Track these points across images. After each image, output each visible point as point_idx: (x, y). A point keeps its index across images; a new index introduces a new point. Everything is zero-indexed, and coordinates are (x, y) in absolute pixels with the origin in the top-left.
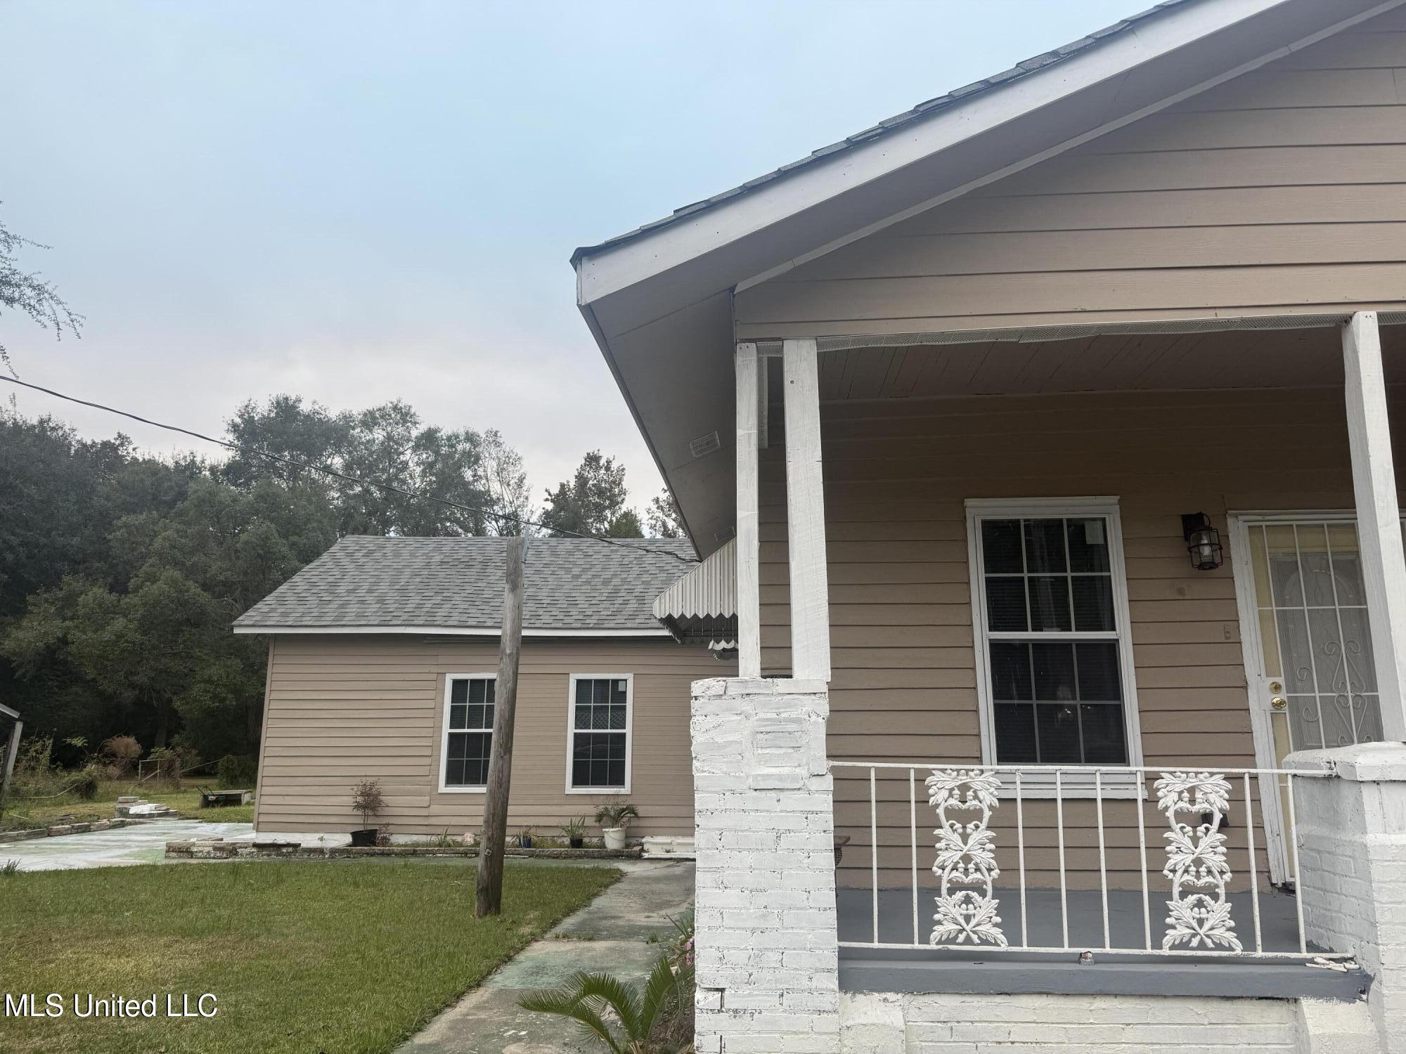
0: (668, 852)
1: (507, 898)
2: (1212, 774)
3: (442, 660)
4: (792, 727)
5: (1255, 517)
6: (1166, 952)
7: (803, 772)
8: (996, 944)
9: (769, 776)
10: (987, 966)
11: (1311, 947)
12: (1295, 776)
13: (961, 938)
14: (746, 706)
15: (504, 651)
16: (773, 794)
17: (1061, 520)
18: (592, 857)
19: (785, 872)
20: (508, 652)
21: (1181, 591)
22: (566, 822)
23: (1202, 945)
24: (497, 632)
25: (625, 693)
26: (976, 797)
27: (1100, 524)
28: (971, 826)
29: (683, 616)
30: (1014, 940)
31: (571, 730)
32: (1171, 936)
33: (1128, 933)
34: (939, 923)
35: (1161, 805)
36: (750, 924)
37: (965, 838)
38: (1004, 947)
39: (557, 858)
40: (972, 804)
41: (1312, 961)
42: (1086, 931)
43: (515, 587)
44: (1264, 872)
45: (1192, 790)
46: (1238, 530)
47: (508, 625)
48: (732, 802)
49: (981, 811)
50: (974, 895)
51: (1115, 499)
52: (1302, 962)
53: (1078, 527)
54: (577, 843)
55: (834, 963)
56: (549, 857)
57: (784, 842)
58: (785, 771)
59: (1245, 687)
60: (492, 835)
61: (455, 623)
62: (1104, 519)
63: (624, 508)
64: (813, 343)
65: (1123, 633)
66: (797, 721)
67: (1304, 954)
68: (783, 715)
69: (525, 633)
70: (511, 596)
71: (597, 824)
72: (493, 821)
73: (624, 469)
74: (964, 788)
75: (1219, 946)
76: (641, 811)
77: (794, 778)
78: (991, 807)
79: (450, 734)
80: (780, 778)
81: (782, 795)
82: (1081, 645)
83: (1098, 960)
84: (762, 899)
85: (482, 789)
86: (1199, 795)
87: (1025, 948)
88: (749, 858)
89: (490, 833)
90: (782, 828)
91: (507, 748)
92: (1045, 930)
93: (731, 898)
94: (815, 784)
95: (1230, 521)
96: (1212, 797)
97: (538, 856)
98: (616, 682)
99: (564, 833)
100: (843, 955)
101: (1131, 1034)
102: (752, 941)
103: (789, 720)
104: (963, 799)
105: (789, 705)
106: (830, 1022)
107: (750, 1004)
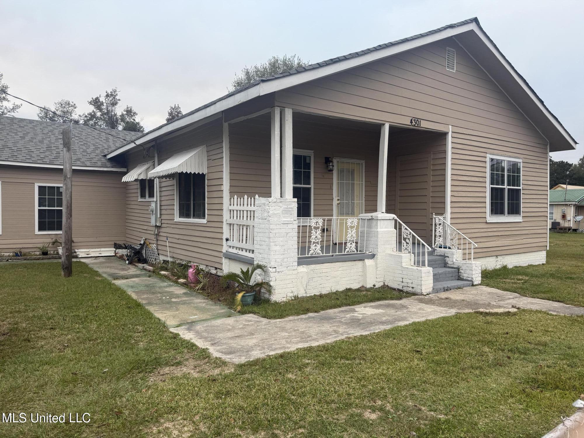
0: (88, 254)
4: (290, 209)
5: (338, 159)
6: (346, 253)
7: (292, 220)
8: (320, 254)
9: (285, 221)
10: (319, 258)
12: (362, 219)
13: (314, 253)
14: (281, 204)
15: (66, 177)
16: (286, 225)
17: (302, 156)
18: (53, 258)
19: (288, 242)
20: (69, 177)
21: (323, 176)
22: (39, 245)
23: (351, 252)
26: (319, 224)
27: (309, 157)
28: (318, 230)
30: (323, 253)
31: (37, 207)
33: (340, 250)
34: (311, 251)
35: (347, 225)
36: (282, 253)
37: (316, 232)
38: (321, 255)
40: (318, 226)
41: (366, 253)
42: (334, 251)
43: (69, 150)
45: (352, 222)
46: (335, 161)
48: (278, 227)
50: (317, 244)
51: (313, 151)
52: (364, 253)
53: (305, 157)
54: (45, 253)
55: (297, 260)
56: (34, 259)
57: (288, 235)
58: (289, 219)
59: (333, 200)
60: (68, 247)
62: (310, 156)
64: (292, 110)
65: (312, 186)
66: (292, 208)
67: (365, 252)
68: (289, 207)
72: (68, 242)
74: (317, 222)
75: (353, 252)
77: (291, 221)
78: (321, 226)
80: (288, 221)
81: (288, 225)
82: (304, 188)
83: (336, 256)
84: (284, 248)
86: (353, 223)
87: (324, 254)
88: (281, 239)
90: (288, 232)
91: (70, 215)
92: (328, 251)
93: (278, 248)
94: (294, 222)
95: (334, 159)
96: (355, 223)
99: (38, 250)
100: (299, 258)
101: (340, 269)
102: (282, 257)
103: (290, 208)
104: (316, 225)
105: (290, 205)
106: (295, 272)
107: (282, 270)
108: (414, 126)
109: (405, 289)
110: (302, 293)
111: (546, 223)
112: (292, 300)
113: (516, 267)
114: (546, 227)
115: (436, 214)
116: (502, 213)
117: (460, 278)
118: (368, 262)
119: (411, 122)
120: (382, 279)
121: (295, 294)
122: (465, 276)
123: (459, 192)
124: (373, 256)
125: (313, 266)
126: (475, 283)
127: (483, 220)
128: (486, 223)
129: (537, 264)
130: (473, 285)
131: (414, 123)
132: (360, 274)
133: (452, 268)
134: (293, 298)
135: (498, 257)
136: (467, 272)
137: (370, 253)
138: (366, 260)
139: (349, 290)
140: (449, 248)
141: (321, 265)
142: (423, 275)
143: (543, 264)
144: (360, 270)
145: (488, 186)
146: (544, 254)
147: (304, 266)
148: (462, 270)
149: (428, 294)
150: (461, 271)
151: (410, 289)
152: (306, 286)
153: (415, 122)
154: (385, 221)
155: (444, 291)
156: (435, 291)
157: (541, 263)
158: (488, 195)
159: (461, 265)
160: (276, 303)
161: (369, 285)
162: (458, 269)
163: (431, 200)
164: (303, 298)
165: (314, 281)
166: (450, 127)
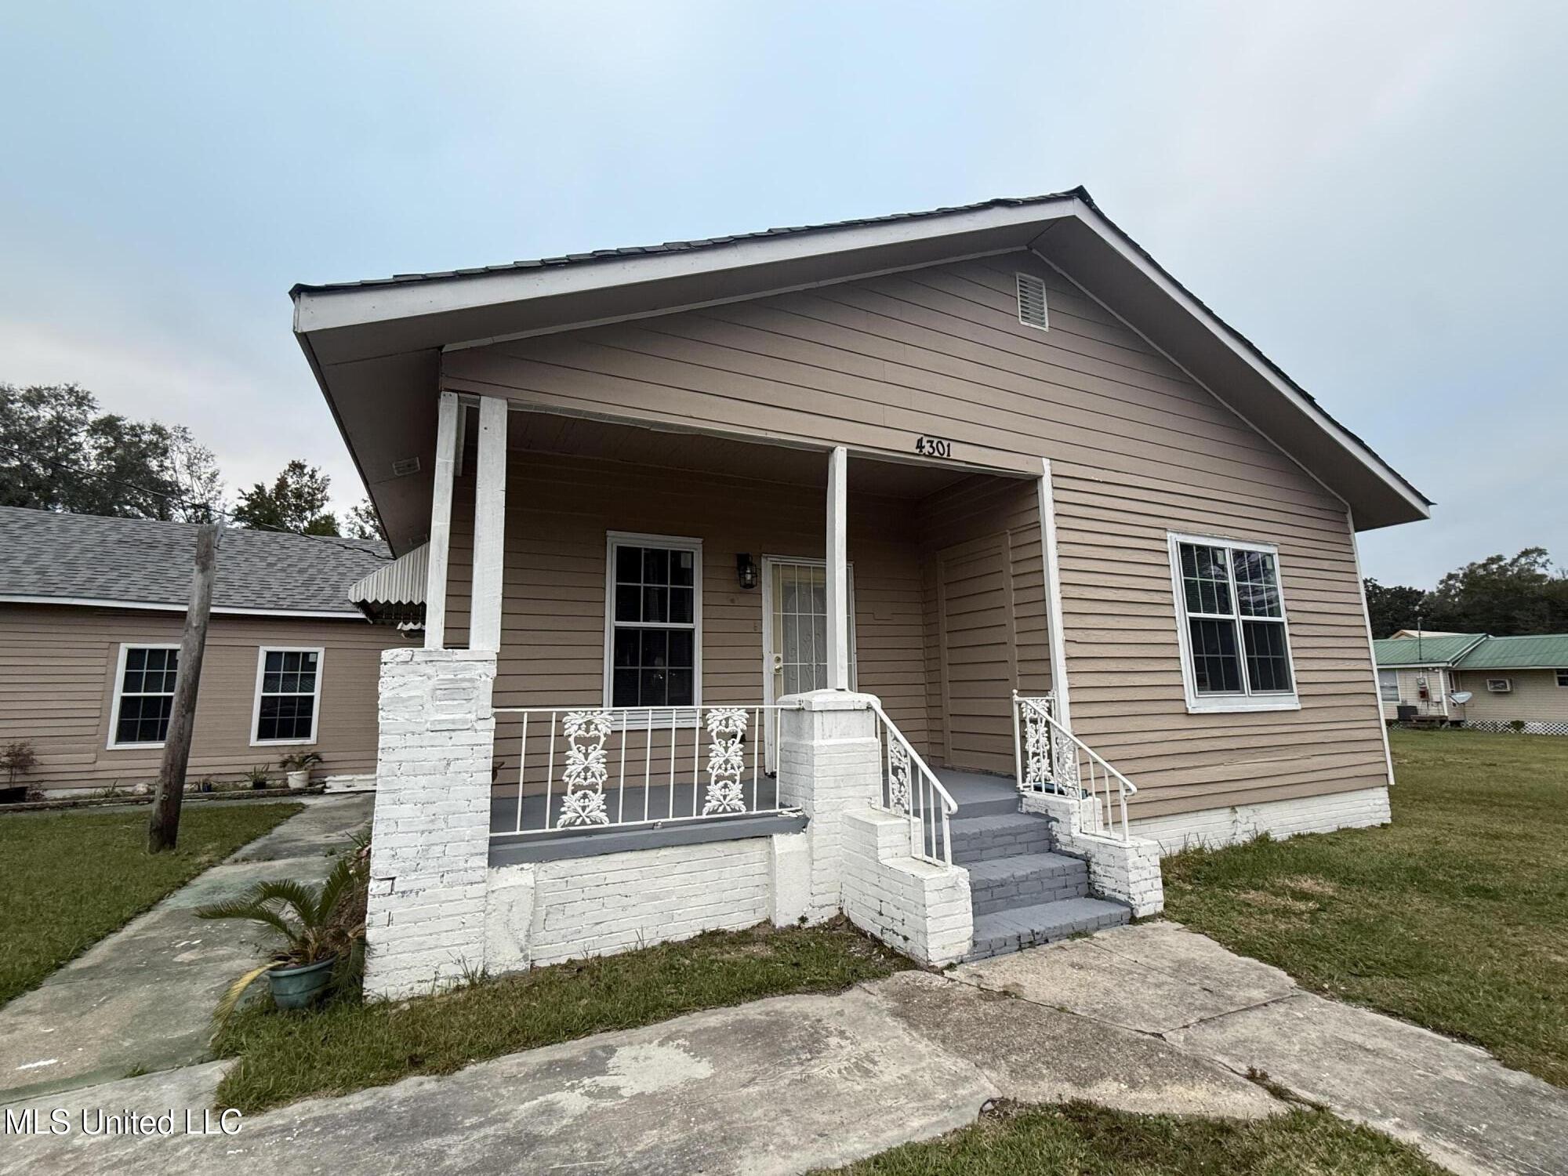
0: (348, 787)
1: (183, 833)
2: (739, 709)
3: (113, 630)
4: (465, 685)
5: (775, 559)
6: (704, 816)
7: (473, 717)
8: (602, 823)
9: (440, 722)
10: (595, 838)
11: (782, 806)
12: (782, 709)
13: (579, 821)
14: (429, 669)
15: (190, 624)
16: (446, 733)
17: (667, 551)
18: (275, 795)
19: (452, 789)
21: (732, 601)
22: (249, 769)
23: (725, 811)
24: (184, 608)
25: (315, 664)
26: (596, 729)
27: (690, 555)
28: (592, 747)
29: (376, 601)
30: (613, 818)
31: (259, 693)
32: (708, 807)
33: (683, 808)
34: (564, 813)
35: (709, 729)
36: (422, 828)
37: (586, 756)
38: (607, 825)
39: (239, 799)
40: (593, 733)
41: (781, 813)
42: (658, 809)
43: (204, 569)
44: (762, 767)
45: (727, 719)
46: (766, 565)
47: (196, 602)
48: (411, 740)
49: (599, 737)
50: (590, 793)
51: (700, 540)
52: (775, 815)
53: (676, 555)
54: (259, 784)
55: (486, 848)
56: (230, 798)
57: (451, 768)
58: (457, 717)
59: (762, 660)
60: (170, 782)
61: (135, 598)
62: (692, 553)
63: (324, 511)
64: (505, 402)
65: (697, 625)
66: (471, 680)
67: (778, 810)
68: (459, 677)
69: (213, 610)
70: (200, 576)
71: (282, 769)
72: (172, 770)
73: (328, 480)
74: (589, 723)
75: (734, 810)
76: (325, 757)
77: (465, 721)
78: (605, 735)
79: (124, 699)
80: (453, 722)
81: (453, 734)
82: (673, 632)
83: (665, 826)
84: (432, 809)
85: (161, 745)
86: (731, 721)
87: (620, 824)
88: (423, 780)
89: (167, 781)
90: (452, 757)
91: (190, 705)
92: (634, 811)
93: (407, 810)
94: (480, 725)
95: (763, 560)
96: (738, 723)
97: (218, 799)
98: (306, 655)
99: (247, 778)
100: (493, 842)
101: (680, 869)
102: (421, 840)
103: (464, 680)
104: (587, 731)
105: (464, 669)
106: (479, 890)
107: (416, 886)
108: (930, 455)
109: (890, 940)
110: (507, 959)
111: (1374, 711)
112: (458, 989)
113: (1299, 836)
114: (1375, 724)
115: (1023, 692)
116: (1232, 684)
117: (1093, 893)
118: (784, 844)
119: (920, 446)
120: (833, 898)
121: (475, 966)
122: (1107, 885)
123: (1089, 631)
124: (801, 824)
125: (564, 866)
126: (1141, 913)
127: (1178, 707)
128: (1187, 714)
129: (1364, 824)
130: (1134, 920)
131: (927, 449)
132: (757, 880)
133: (1071, 855)
134: (464, 982)
135: (1237, 809)
136: (1113, 871)
137: (794, 815)
138: (776, 837)
139: (711, 938)
140: (1061, 792)
141: (600, 858)
142: (930, 897)
143: (1383, 825)
144: (759, 868)
145: (1182, 616)
146: (1381, 796)
147: (526, 866)
148: (1097, 863)
149: (951, 967)
150: (1094, 867)
151: (898, 942)
152: (528, 936)
153: (931, 446)
154: (839, 715)
155: (1020, 949)
156: (984, 950)
157: (1377, 822)
158: (1184, 637)
159: (1093, 849)
160: (385, 1003)
161: (784, 919)
162: (1087, 860)
163: (1017, 654)
164: (511, 978)
165: (568, 912)
166: (1046, 462)
